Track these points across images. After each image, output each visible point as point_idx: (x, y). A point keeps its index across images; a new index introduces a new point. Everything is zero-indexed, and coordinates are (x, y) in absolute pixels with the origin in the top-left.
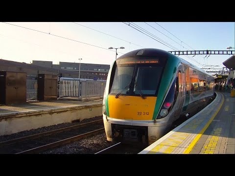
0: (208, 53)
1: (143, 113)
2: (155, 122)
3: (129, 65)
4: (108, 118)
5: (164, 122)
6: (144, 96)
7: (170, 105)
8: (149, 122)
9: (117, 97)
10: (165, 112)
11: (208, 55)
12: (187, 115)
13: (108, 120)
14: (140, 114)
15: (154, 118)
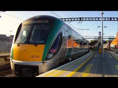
0: (80, 20)
1: (35, 57)
2: (43, 63)
3: (28, 25)
4: (13, 60)
5: (50, 62)
6: (36, 44)
7: (55, 51)
8: (39, 63)
9: (18, 45)
10: (51, 56)
11: (81, 21)
12: (71, 59)
13: (12, 62)
14: (33, 57)
15: (43, 60)
